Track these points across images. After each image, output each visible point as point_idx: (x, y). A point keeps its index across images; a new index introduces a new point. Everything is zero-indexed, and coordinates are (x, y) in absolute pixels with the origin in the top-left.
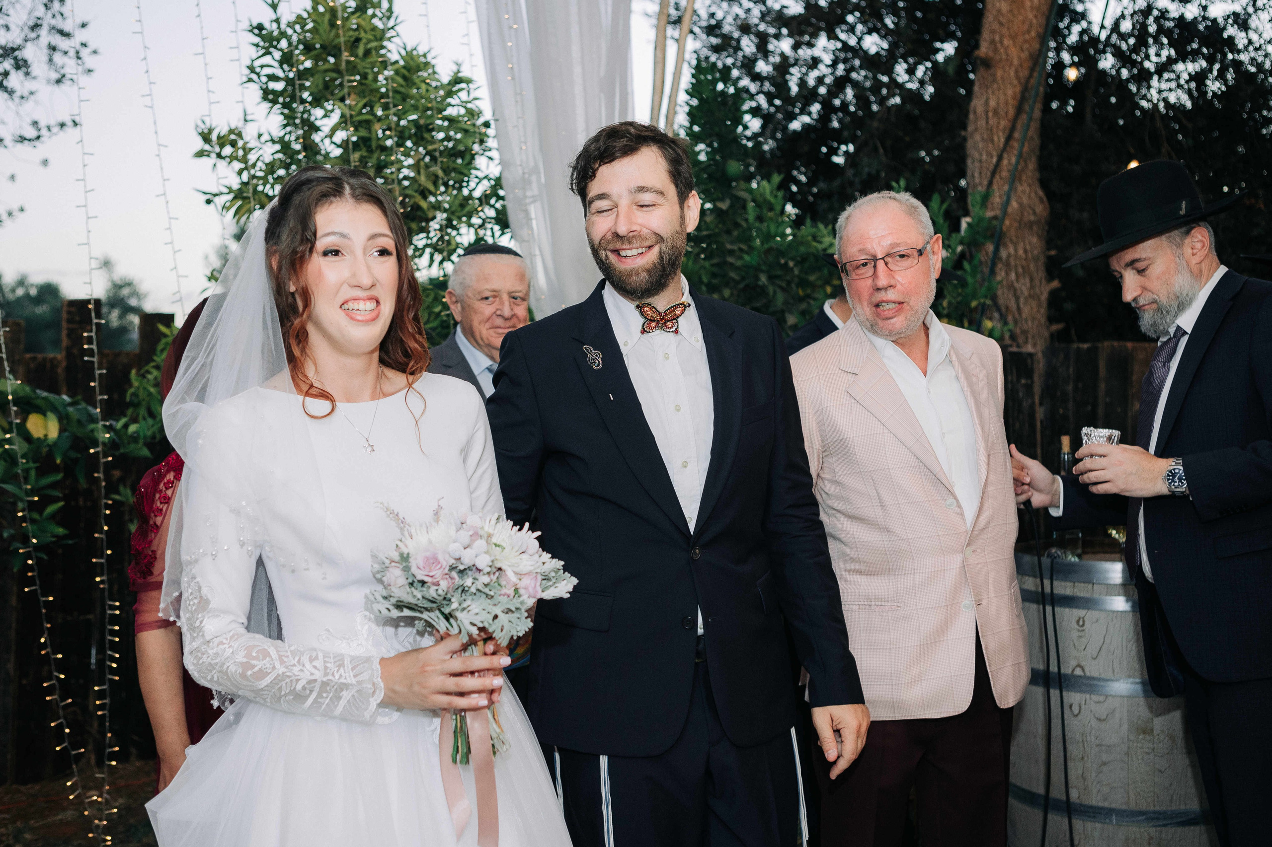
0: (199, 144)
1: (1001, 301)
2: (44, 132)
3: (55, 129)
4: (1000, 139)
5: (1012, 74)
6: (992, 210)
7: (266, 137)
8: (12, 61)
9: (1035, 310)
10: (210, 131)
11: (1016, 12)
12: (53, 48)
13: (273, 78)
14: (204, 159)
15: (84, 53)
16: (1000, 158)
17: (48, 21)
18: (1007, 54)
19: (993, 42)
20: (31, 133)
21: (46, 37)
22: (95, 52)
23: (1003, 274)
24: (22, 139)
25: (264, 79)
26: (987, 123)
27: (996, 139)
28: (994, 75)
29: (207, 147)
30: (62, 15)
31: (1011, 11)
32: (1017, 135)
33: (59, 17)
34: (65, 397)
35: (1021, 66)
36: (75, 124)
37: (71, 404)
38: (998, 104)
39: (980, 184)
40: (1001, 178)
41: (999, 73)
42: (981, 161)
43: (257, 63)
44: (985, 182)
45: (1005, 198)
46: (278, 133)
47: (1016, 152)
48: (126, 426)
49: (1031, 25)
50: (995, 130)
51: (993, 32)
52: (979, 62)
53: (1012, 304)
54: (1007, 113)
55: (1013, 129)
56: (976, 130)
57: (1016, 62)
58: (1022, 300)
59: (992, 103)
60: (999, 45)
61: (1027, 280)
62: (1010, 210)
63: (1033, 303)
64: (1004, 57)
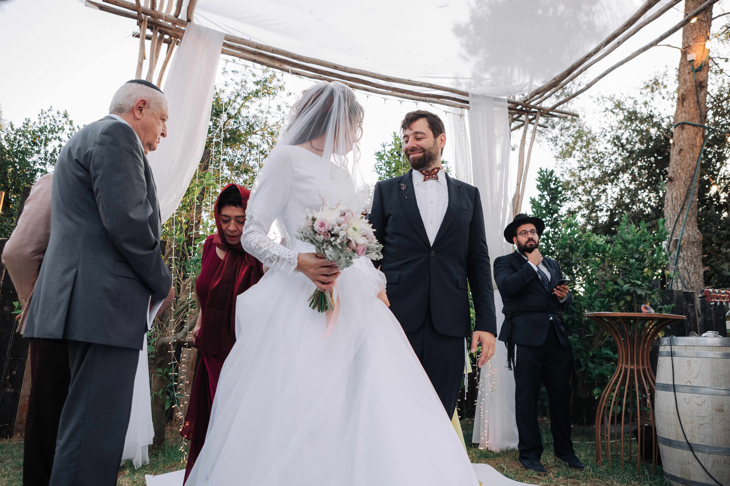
1: (681, 275)
4: (678, 209)
5: (682, 183)
6: (676, 237)
9: (697, 278)
11: (683, 160)
16: (679, 217)
19: (673, 171)
23: (682, 263)
26: (672, 203)
27: (676, 209)
28: (675, 184)
31: (681, 160)
32: (686, 208)
35: (686, 180)
38: (677, 195)
39: (670, 227)
40: (679, 224)
41: (677, 183)
42: (670, 218)
44: (672, 226)
45: (681, 232)
47: (685, 214)
49: (690, 165)
50: (676, 205)
51: (673, 168)
53: (686, 275)
54: (681, 199)
55: (684, 205)
56: (667, 205)
57: (684, 179)
58: (690, 274)
59: (674, 195)
60: (676, 173)
61: (693, 265)
62: (683, 237)
63: (696, 276)
64: (679, 177)
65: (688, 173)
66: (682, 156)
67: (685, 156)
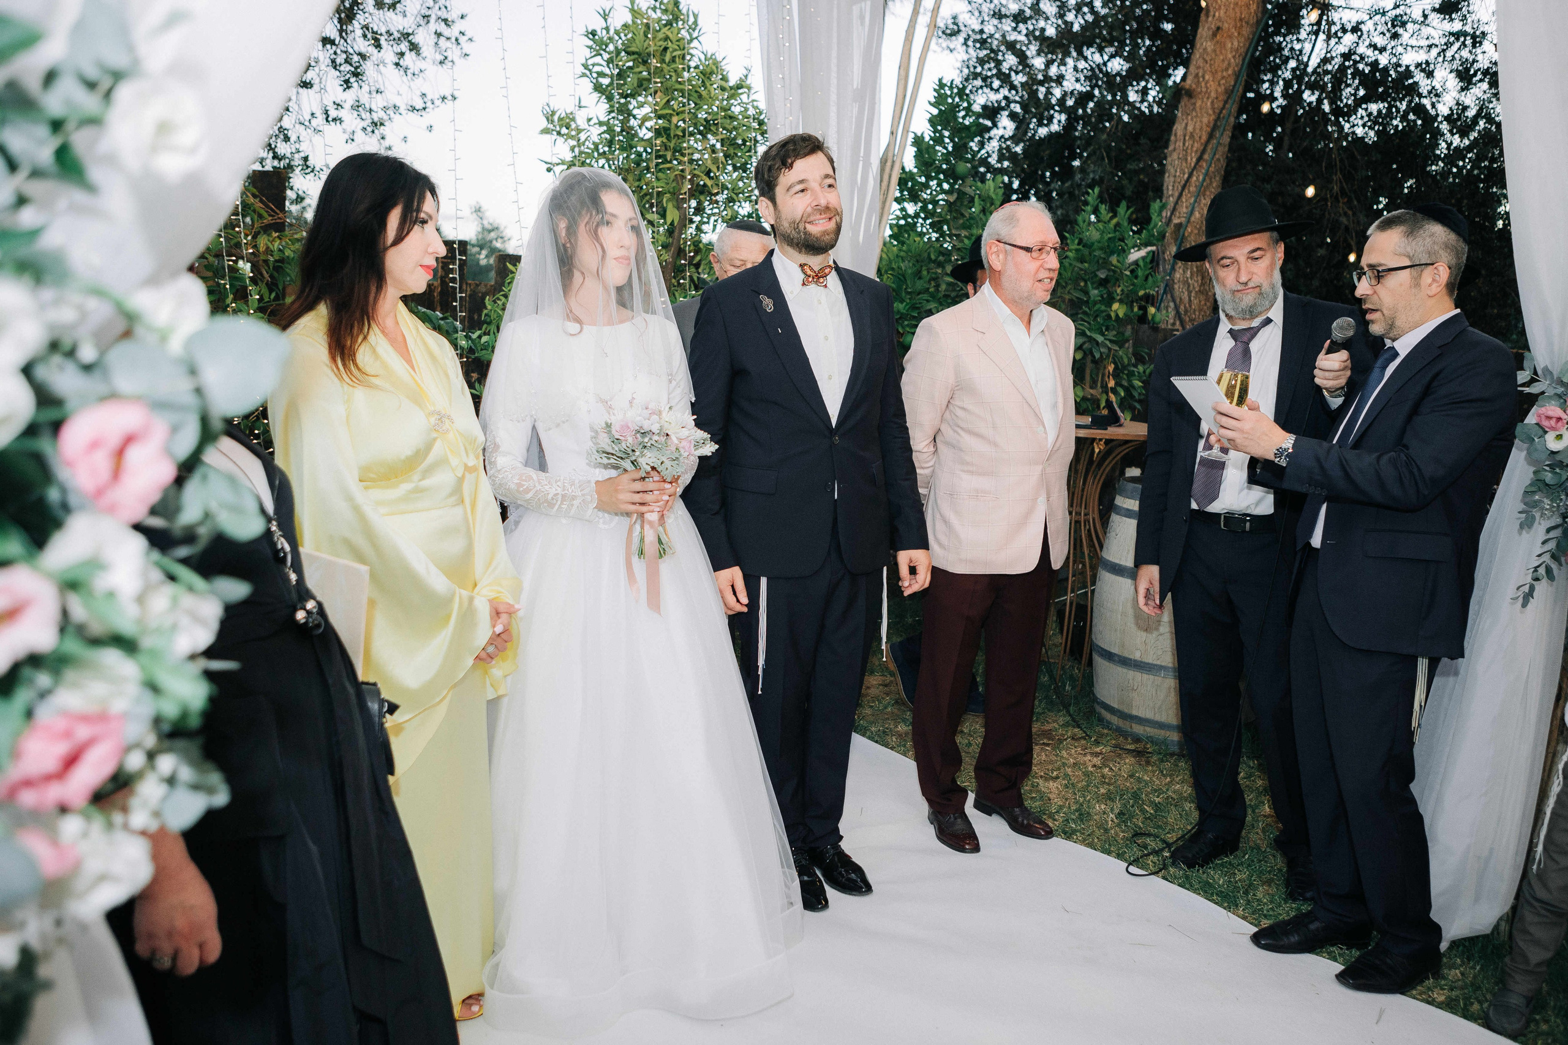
0: (544, 123)
1: (1177, 293)
2: (429, 104)
3: (438, 102)
4: (1192, 159)
5: (1209, 104)
6: (1179, 217)
7: (595, 121)
8: (407, 44)
9: (1203, 303)
10: (553, 113)
11: (1218, 52)
12: (439, 35)
13: (601, 74)
14: (548, 136)
15: (462, 39)
16: (1191, 175)
17: (434, 14)
18: (1207, 88)
19: (1197, 75)
20: (419, 104)
21: (433, 26)
22: (470, 39)
23: (1181, 271)
24: (413, 109)
25: (595, 75)
26: (1184, 144)
27: (1189, 158)
28: (1195, 104)
29: (551, 126)
30: (446, 7)
31: (1215, 51)
32: (1206, 157)
33: (443, 9)
34: (438, 313)
35: (1217, 98)
36: (454, 98)
37: (442, 319)
38: (1194, 129)
39: (1172, 195)
40: (1189, 192)
41: (1199, 103)
42: (1175, 176)
43: (590, 62)
44: (1177, 194)
45: (1190, 209)
46: (603, 118)
47: (1203, 171)
48: (480, 337)
49: (1229, 64)
50: (1189, 151)
51: (1198, 68)
52: (1183, 92)
53: (1185, 295)
54: (1200, 137)
55: (1203, 152)
56: (1174, 150)
57: (1213, 95)
58: (1193, 294)
59: (1190, 128)
60: (1201, 79)
61: (1199, 278)
62: (1193, 219)
63: (1202, 298)
64: (1204, 90)
65: (1223, 82)
66: (1218, 42)
67: (1223, 45)
